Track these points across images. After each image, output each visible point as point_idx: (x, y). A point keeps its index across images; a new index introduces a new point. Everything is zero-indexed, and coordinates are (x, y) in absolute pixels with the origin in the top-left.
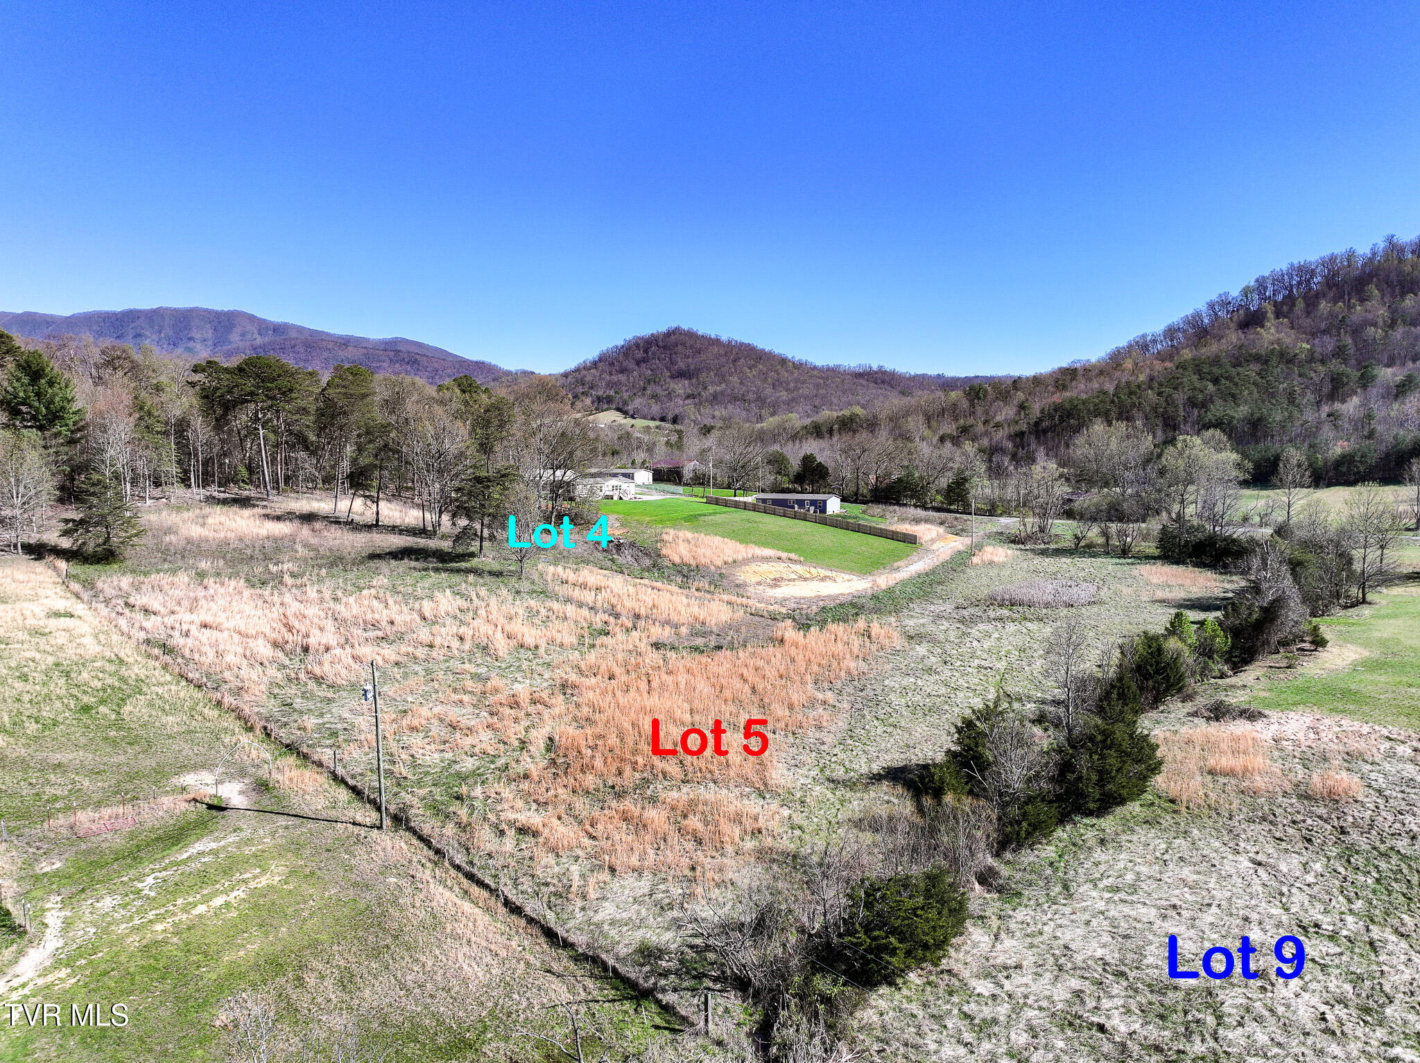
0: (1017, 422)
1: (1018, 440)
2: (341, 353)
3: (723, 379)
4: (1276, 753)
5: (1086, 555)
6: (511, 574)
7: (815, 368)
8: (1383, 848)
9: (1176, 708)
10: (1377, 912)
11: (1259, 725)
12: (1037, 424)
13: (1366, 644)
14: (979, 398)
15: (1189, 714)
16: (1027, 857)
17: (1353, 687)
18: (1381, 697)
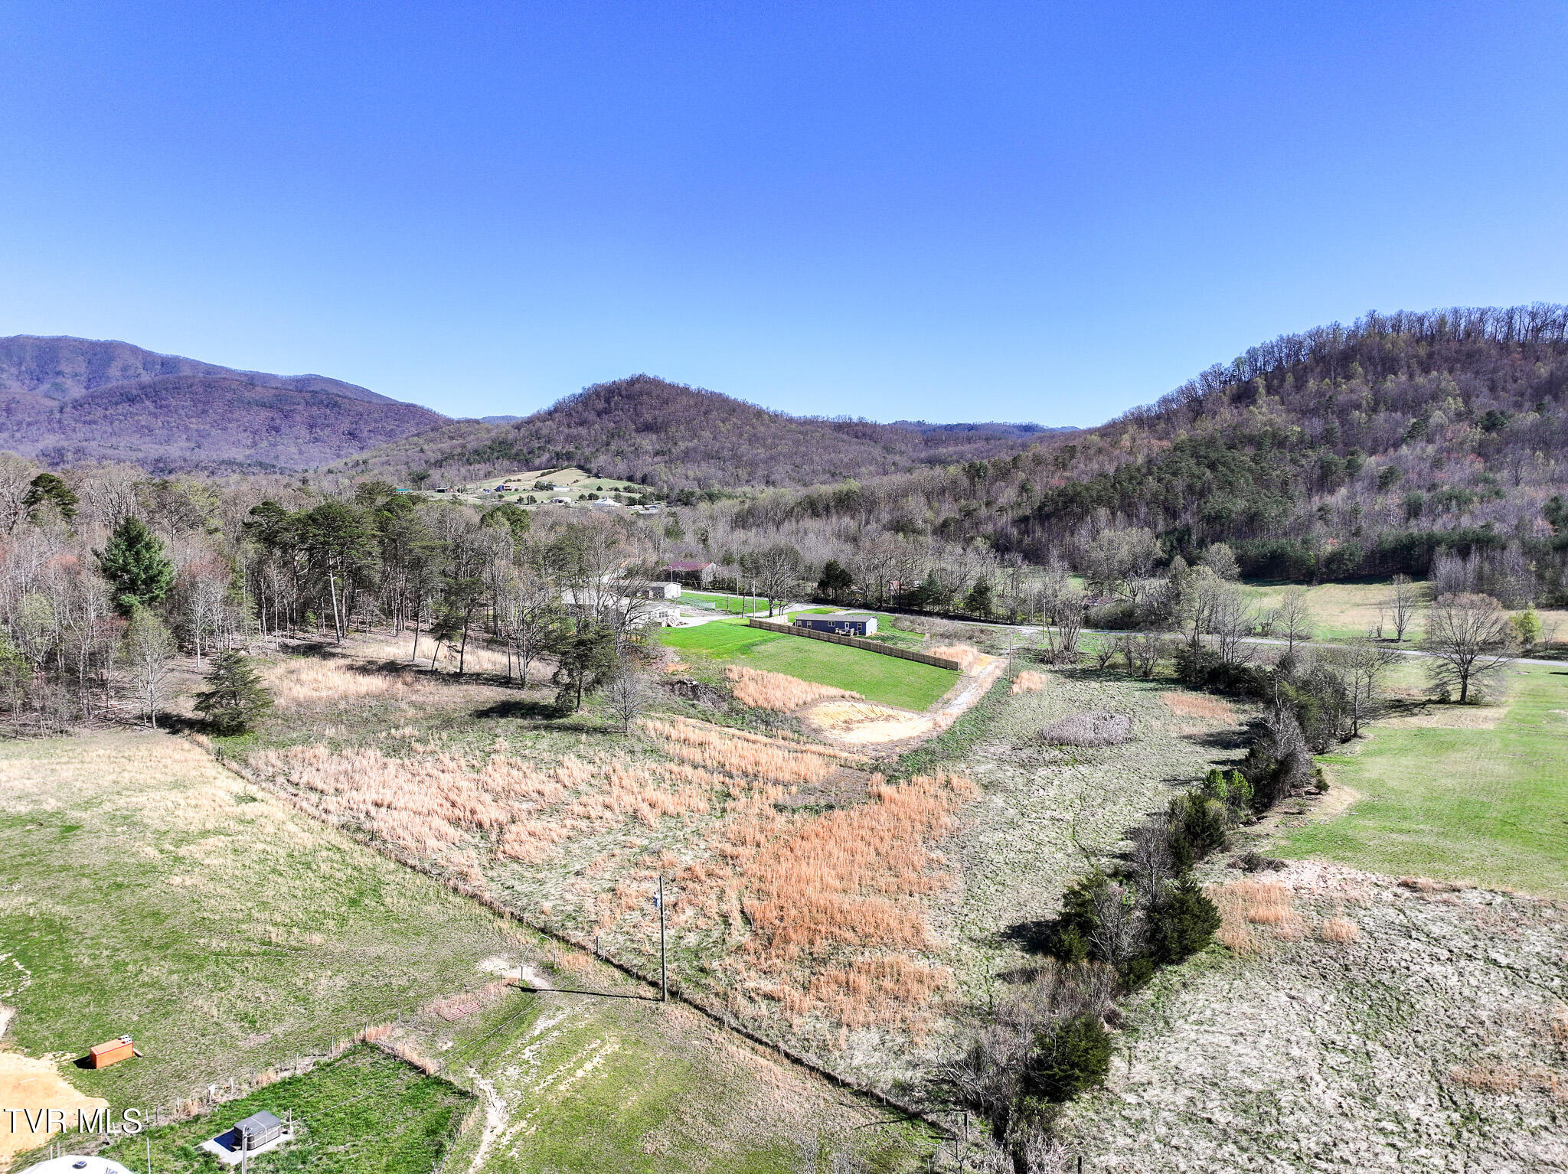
0: (1019, 505)
1: (1023, 526)
2: (247, 394)
3: (694, 435)
4: (1297, 902)
5: (1112, 677)
6: (617, 730)
7: (791, 420)
8: (1373, 981)
9: (1220, 860)
10: (1371, 1031)
11: (1283, 874)
12: (1040, 508)
13: (1358, 785)
14: (980, 477)
15: (1230, 866)
16: (1135, 1000)
17: (1350, 833)
18: (1371, 843)
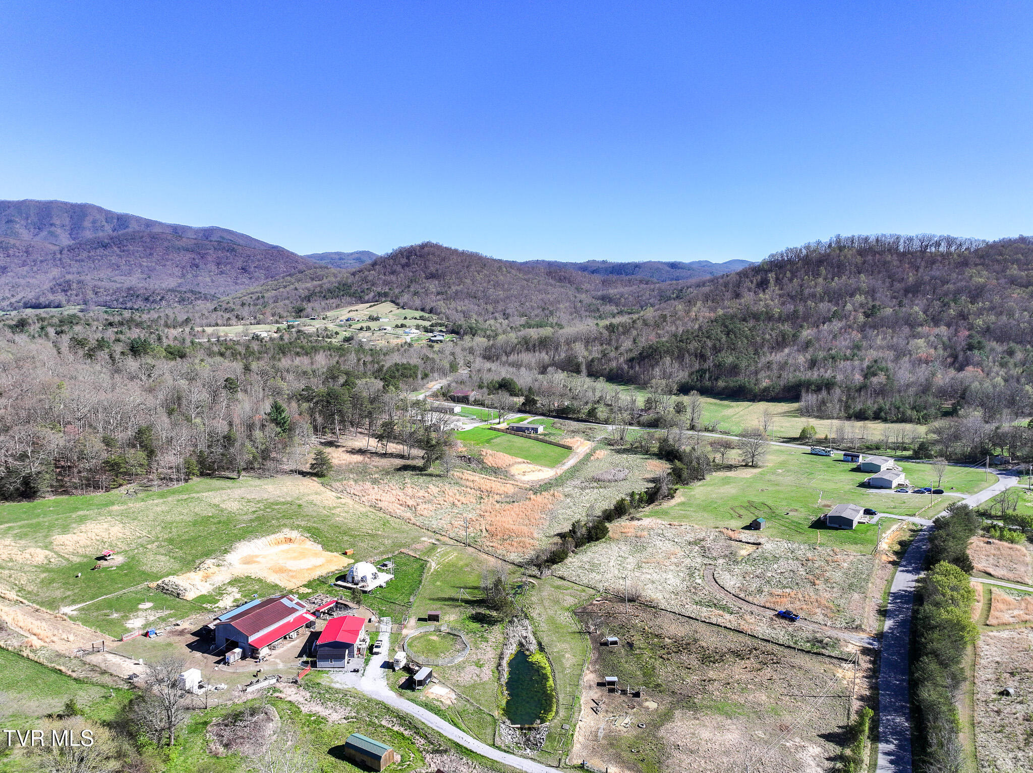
0: (631, 351)
1: (630, 363)
3: (461, 282)
4: (638, 528)
5: (633, 453)
6: (444, 476)
11: (640, 521)
12: (641, 353)
13: (686, 496)
15: (627, 519)
16: (580, 548)
